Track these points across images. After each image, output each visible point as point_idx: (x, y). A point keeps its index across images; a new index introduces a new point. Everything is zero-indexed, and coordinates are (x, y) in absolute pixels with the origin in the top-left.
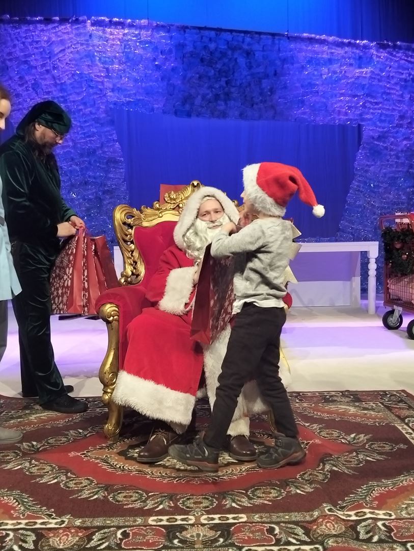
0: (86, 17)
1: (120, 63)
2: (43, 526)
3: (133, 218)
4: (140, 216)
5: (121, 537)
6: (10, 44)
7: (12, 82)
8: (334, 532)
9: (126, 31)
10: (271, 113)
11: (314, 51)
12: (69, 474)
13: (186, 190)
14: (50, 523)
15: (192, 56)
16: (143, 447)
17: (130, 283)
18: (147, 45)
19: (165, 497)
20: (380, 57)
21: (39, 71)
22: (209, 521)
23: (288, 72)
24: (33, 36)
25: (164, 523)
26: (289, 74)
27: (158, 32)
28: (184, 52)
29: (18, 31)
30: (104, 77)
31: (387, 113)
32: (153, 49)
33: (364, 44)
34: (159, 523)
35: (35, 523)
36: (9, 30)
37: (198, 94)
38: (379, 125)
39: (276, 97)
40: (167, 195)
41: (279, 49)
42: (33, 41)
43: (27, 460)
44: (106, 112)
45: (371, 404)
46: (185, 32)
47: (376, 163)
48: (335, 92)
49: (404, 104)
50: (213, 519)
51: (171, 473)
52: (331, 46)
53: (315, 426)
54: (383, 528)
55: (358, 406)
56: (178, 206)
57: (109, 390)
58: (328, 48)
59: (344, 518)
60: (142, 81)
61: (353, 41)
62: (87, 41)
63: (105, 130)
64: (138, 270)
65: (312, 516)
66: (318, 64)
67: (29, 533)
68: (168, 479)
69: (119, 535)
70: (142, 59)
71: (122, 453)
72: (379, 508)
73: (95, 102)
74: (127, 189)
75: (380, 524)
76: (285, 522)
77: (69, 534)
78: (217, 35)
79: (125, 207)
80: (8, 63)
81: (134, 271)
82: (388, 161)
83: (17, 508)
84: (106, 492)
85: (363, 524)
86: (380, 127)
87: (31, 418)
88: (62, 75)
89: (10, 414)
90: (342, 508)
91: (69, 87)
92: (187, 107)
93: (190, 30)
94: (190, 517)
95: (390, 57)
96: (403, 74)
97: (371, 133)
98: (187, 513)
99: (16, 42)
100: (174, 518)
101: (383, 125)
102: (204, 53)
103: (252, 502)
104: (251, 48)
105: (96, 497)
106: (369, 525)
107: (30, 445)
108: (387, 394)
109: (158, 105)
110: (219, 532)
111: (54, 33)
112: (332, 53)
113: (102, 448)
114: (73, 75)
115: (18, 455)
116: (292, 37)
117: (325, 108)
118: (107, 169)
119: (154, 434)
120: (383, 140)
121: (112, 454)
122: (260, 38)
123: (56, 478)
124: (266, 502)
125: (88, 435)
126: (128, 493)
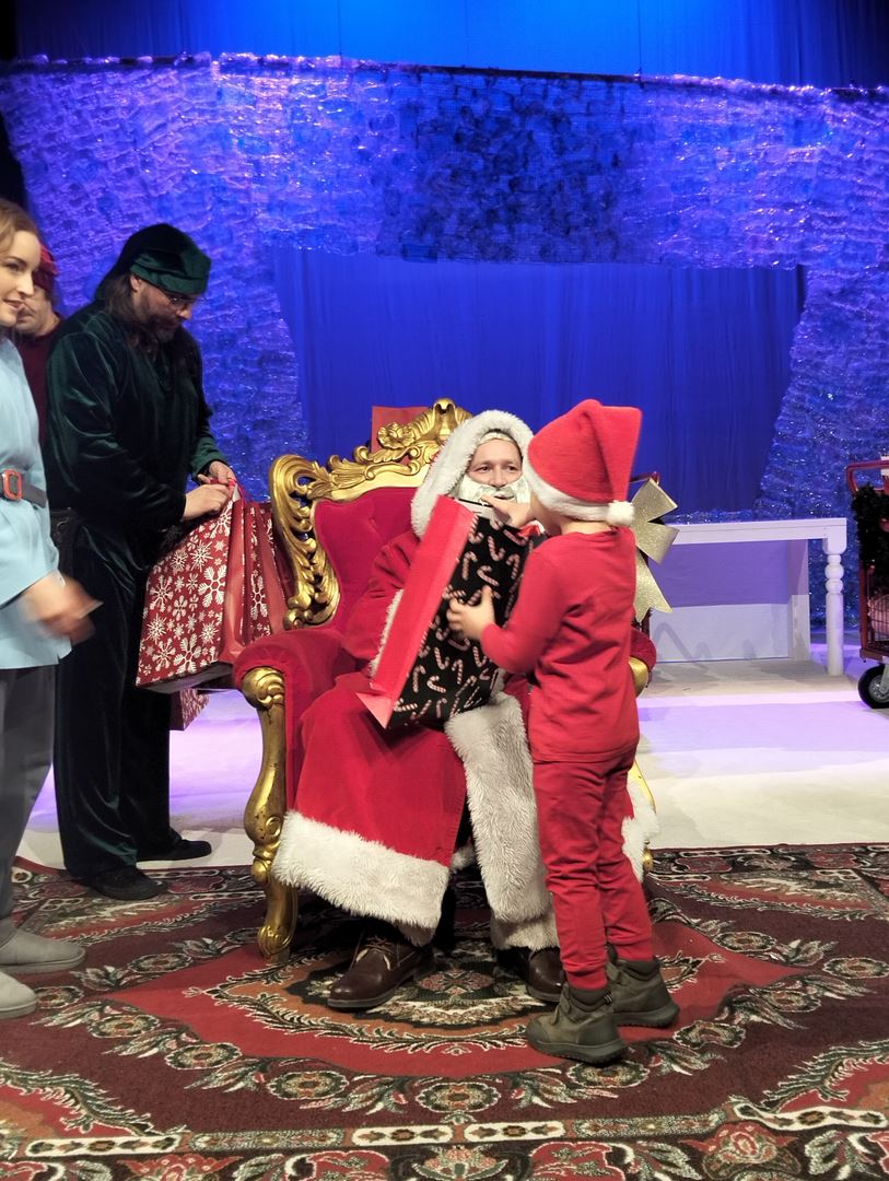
0: (208, 55)
1: (283, 151)
2: (128, 1151)
3: (313, 483)
4: (327, 478)
5: (294, 1173)
6: (48, 116)
7: (56, 196)
8: (753, 1160)
9: (295, 81)
10: (609, 246)
11: (698, 112)
12: (184, 1035)
13: (423, 420)
14: (143, 1144)
15: (436, 129)
16: (341, 976)
17: (309, 622)
18: (340, 110)
19: (387, 1084)
20: (840, 120)
21: (113, 170)
22: (482, 1137)
23: (642, 158)
24: (97, 96)
25: (387, 1142)
26: (645, 162)
27: (362, 81)
28: (419, 123)
29: (67, 87)
30: (250, 180)
31: (859, 240)
32: (352, 118)
33: (805, 94)
34: (375, 1143)
35: (111, 1144)
36: (48, 86)
37: (451, 210)
38: (843, 265)
39: (617, 212)
40: (383, 431)
41: (622, 110)
42: (98, 109)
43: (93, 1006)
44: (256, 254)
45: (835, 873)
46: (419, 79)
47: (837, 347)
48: (745, 197)
50: (491, 1132)
51: (400, 1032)
52: (733, 100)
53: (713, 924)
54: (861, 1149)
55: (805, 878)
56: (408, 454)
57: (266, 854)
58: (729, 104)
59: (777, 1127)
60: (331, 187)
61: (781, 88)
62: (213, 104)
63: (255, 292)
64: (326, 595)
65: (705, 1123)
66: (707, 139)
67: (98, 1166)
68: (395, 1045)
69: (289, 1169)
70: (329, 141)
71: (297, 990)
72: (851, 1104)
73: (231, 234)
74: (304, 418)
75: (853, 1139)
76: (647, 1138)
77: (182, 1166)
78: (488, 83)
79: (297, 459)
80: (48, 157)
81: (317, 596)
82: (863, 342)
83: (72, 1113)
84: (262, 1076)
85: (819, 1139)
86: (843, 271)
87: (104, 913)
88: (161, 178)
89: (59, 905)
90: (772, 1105)
91: (177, 205)
92: (429, 239)
93: (431, 74)
94: (442, 1128)
95: (863, 119)
97: (826, 285)
98: (435, 1120)
99: (63, 112)
100: (407, 1131)
101: (851, 265)
102: (462, 123)
103: (576, 1094)
104: (562, 109)
105: (240, 1085)
106: (830, 1142)
107: (101, 973)
108: (868, 852)
109: (365, 236)
110: (504, 1162)
111: (142, 90)
112: (736, 115)
113: (253, 978)
114: (185, 178)
115: (75, 995)
116: (648, 83)
117: (723, 232)
118: (260, 375)
119: (364, 949)
120: (851, 297)
121: (275, 992)
122: (581, 87)
123: (155, 1046)
124: (607, 1094)
125: (224, 951)
126: (308, 1076)
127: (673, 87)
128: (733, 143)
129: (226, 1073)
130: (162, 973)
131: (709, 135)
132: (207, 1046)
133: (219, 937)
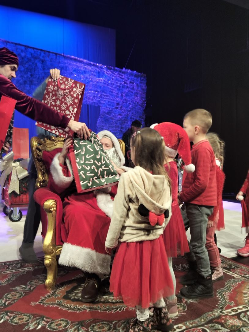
3: (42, 145)
4: (45, 144)
11: (77, 66)
12: (45, 319)
17: (42, 186)
20: (108, 74)
31: (111, 101)
33: (100, 66)
38: (108, 106)
41: (59, 62)
47: (106, 125)
49: (119, 98)
52: (85, 64)
57: (50, 257)
61: (95, 64)
64: (46, 178)
68: (113, 310)
71: (66, 297)
78: (25, 49)
79: (37, 138)
81: (44, 178)
82: (112, 124)
86: (108, 108)
93: (10, 44)
95: (113, 74)
96: (118, 83)
97: (104, 110)
104: (44, 59)
112: (85, 68)
113: (49, 296)
116: (66, 57)
119: (87, 282)
120: (109, 114)
121: (60, 300)
122: (49, 55)
123: (39, 324)
124: (183, 313)
125: (32, 289)
126: (98, 325)
127: (71, 59)
128: (85, 75)
129: (72, 329)
130: (18, 299)
131: (79, 72)
132: (56, 321)
133: (25, 284)
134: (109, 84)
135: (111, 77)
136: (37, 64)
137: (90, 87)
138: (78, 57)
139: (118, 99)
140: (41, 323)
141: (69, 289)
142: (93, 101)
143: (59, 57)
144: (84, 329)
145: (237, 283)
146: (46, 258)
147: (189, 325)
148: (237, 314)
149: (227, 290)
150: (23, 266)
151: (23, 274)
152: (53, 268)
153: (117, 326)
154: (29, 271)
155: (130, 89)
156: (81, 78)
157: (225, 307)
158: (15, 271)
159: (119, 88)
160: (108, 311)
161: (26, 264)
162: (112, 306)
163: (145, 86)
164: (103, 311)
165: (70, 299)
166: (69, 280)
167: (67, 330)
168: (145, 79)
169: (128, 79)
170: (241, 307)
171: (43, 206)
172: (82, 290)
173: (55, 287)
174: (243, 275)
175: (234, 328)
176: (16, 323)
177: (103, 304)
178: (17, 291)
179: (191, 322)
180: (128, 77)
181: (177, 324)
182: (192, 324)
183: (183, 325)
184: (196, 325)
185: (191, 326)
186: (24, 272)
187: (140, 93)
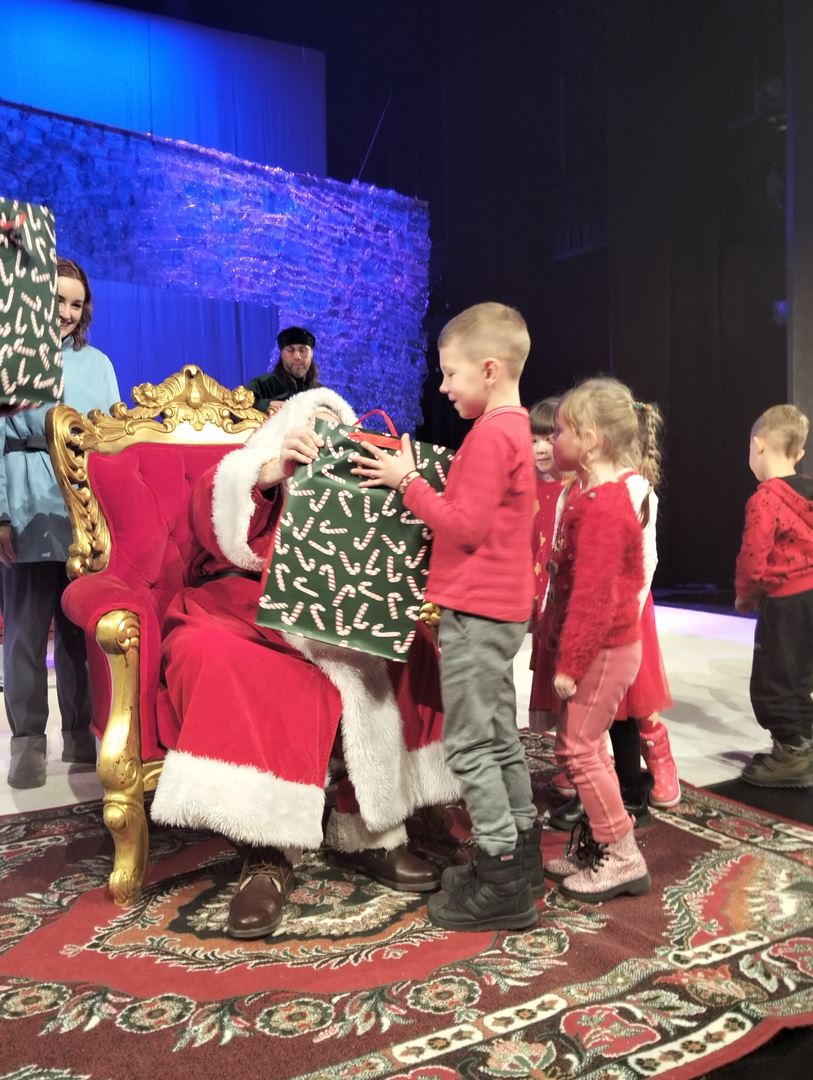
3: (83, 434)
4: (94, 430)
10: (125, 269)
12: (110, 996)
13: (174, 382)
17: (90, 570)
22: (506, 1027)
23: (153, 202)
25: (432, 1053)
33: (276, 174)
39: (133, 242)
40: (137, 390)
41: (138, 161)
48: (232, 246)
50: (509, 1020)
52: (224, 168)
57: (124, 798)
58: (221, 171)
61: (259, 166)
64: (100, 542)
66: (205, 196)
68: (334, 961)
71: (179, 926)
78: (22, 117)
81: (94, 544)
86: (304, 313)
94: (464, 1028)
95: (317, 200)
101: (309, 309)
104: (87, 151)
105: (229, 1034)
113: (123, 924)
116: (159, 143)
117: (216, 271)
119: (247, 876)
121: (160, 934)
122: (104, 136)
123: (91, 1014)
124: (557, 962)
125: (65, 902)
126: (286, 1009)
127: (178, 150)
128: (224, 202)
129: (201, 1025)
130: (19, 937)
131: (206, 193)
132: (147, 1002)
133: (43, 890)
134: (308, 235)
135: (313, 210)
136: (64, 169)
137: (241, 243)
138: (200, 144)
139: (339, 285)
140: (99, 1010)
141: (187, 901)
142: (253, 291)
143: (136, 143)
144: (239, 1023)
145: (729, 862)
146: (110, 802)
147: (577, 996)
148: (730, 958)
149: (697, 886)
150: (35, 832)
151: (34, 859)
152: (135, 834)
153: (347, 1009)
154: (54, 846)
155: (375, 251)
156: (211, 214)
157: (690, 939)
158: (8, 848)
159: (340, 246)
160: (315, 965)
161: (46, 826)
162: (331, 948)
163: (426, 241)
164: (302, 963)
165: (191, 930)
166: (189, 871)
167: (183, 1028)
168: (424, 217)
169: (370, 217)
170: (740, 936)
171: (95, 633)
172: (233, 902)
173: (143, 893)
174: (745, 839)
175: (719, 1000)
176: (15, 1014)
177: (299, 942)
178: (18, 911)
179: (585, 987)
180: (369, 209)
181: (540, 995)
182: (587, 994)
183: (560, 996)
184: (599, 997)
185: (583, 999)
186: (39, 850)
187: (411, 262)
